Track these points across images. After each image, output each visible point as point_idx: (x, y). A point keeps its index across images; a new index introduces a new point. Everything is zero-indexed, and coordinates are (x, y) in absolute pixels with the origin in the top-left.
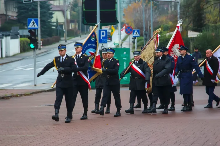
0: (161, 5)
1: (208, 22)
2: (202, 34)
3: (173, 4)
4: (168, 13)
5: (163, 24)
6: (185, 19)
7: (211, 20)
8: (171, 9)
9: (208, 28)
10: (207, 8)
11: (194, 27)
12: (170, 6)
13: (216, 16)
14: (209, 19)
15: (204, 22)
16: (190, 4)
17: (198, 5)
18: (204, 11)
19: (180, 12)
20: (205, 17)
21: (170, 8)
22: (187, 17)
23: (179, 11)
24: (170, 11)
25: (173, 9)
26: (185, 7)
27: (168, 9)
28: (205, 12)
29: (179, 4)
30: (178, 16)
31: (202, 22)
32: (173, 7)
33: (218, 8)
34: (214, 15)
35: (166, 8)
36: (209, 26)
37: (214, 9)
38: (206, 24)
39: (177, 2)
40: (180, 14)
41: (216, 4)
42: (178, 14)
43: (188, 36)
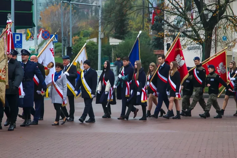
0: (80, 9)
1: (131, 29)
2: (124, 41)
3: (94, 8)
4: (88, 19)
5: (82, 30)
6: (107, 25)
7: (133, 27)
8: (92, 14)
9: (131, 35)
10: (130, 14)
11: (116, 33)
12: (90, 10)
13: (139, 23)
14: (132, 26)
15: (127, 29)
16: (112, 9)
17: (120, 10)
18: (127, 17)
19: (102, 17)
20: (128, 24)
21: (90, 13)
22: (109, 22)
23: (100, 16)
24: (90, 16)
25: (94, 14)
26: (107, 11)
27: (88, 13)
28: (128, 19)
29: (101, 8)
30: (100, 21)
31: (125, 29)
32: (93, 11)
33: (141, 15)
34: (137, 22)
35: (86, 13)
36: (132, 33)
37: (137, 16)
38: (128, 32)
39: (98, 6)
40: (102, 19)
41: (139, 10)
42: (100, 19)
43: (109, 43)
